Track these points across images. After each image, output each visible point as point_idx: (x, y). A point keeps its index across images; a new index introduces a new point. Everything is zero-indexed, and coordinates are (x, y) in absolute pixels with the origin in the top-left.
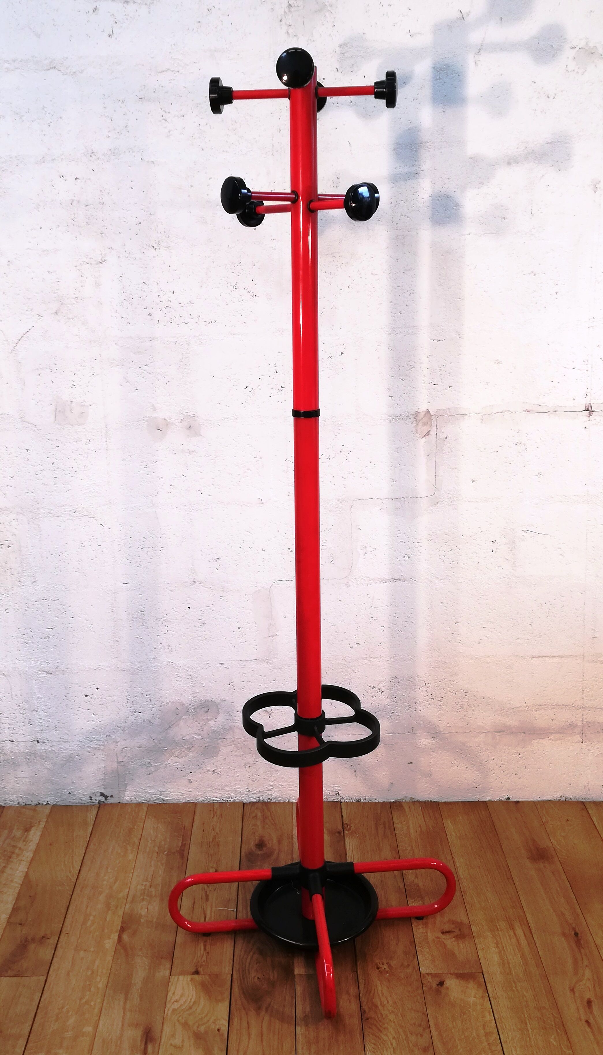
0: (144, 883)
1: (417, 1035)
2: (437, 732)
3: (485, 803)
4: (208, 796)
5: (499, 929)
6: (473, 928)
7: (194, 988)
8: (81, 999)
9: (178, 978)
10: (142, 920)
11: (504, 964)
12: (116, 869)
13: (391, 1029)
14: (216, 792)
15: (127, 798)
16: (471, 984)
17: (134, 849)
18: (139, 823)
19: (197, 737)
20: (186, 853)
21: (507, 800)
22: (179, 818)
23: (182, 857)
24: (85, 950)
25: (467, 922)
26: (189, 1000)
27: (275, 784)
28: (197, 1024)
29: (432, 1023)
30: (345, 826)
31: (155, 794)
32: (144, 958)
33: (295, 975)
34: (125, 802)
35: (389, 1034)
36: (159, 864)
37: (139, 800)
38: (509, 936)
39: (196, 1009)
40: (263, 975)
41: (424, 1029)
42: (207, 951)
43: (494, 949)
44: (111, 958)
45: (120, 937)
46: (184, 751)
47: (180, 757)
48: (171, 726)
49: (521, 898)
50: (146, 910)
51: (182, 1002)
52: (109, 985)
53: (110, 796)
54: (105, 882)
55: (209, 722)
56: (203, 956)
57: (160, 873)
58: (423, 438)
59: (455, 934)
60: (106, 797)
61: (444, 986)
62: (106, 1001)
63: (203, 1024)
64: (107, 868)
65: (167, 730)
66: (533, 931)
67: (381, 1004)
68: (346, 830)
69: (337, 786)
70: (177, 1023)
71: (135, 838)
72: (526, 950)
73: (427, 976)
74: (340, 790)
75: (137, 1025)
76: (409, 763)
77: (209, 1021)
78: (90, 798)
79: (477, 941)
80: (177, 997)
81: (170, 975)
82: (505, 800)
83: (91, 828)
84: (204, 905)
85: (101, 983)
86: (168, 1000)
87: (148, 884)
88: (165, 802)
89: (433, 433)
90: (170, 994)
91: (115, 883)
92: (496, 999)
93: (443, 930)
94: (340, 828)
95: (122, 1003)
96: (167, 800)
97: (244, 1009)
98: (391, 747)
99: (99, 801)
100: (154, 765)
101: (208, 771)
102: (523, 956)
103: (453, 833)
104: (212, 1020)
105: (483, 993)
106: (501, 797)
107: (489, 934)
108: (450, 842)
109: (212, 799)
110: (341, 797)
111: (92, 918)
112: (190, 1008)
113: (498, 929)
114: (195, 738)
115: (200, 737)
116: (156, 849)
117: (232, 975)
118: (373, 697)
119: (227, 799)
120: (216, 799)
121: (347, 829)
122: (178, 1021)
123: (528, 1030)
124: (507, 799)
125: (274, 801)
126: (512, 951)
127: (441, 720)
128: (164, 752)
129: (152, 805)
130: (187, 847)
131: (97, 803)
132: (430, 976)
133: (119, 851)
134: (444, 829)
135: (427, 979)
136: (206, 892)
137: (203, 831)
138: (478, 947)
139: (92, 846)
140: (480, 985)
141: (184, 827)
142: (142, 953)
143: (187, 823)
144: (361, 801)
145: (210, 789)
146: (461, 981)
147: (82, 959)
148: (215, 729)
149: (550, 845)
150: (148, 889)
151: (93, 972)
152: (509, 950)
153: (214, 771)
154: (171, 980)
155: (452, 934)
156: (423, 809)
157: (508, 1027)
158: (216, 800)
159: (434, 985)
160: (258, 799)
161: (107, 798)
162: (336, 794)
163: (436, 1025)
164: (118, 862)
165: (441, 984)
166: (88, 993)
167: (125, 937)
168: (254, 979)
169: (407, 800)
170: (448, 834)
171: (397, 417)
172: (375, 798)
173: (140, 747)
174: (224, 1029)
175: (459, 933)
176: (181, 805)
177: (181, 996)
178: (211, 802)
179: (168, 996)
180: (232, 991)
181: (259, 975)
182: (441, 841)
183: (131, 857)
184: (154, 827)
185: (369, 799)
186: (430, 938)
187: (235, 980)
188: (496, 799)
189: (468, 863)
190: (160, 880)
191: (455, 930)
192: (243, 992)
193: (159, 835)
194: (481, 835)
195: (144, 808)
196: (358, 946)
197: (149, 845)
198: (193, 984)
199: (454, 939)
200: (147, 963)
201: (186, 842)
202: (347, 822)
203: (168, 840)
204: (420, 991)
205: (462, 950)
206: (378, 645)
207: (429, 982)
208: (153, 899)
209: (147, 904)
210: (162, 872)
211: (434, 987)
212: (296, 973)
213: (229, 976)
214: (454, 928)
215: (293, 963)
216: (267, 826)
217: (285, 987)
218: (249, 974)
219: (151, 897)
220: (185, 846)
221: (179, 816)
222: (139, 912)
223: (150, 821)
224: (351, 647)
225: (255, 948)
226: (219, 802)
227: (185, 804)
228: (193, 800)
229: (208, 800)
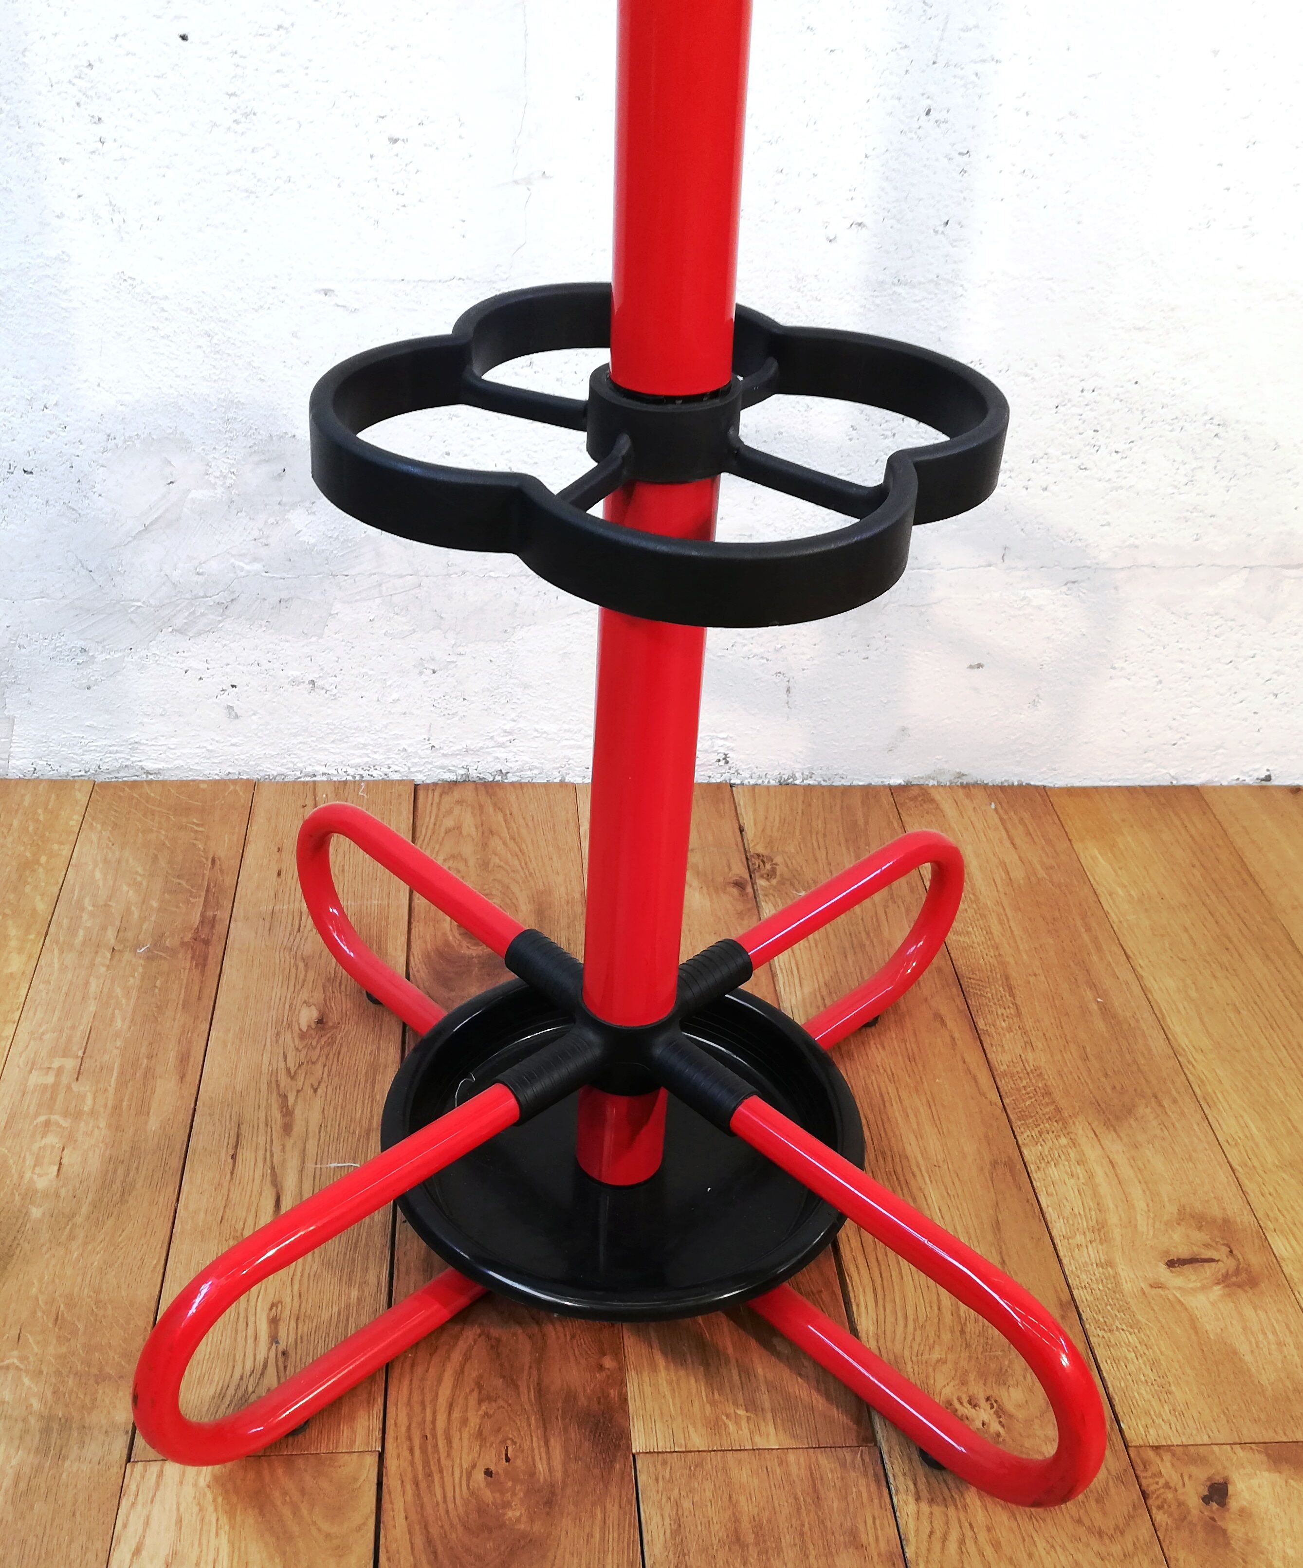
0: (56, 1064)
2: (1088, 562)
3: (1194, 791)
4: (296, 760)
6: (1279, 1245)
7: (224, 1520)
9: (160, 1474)
10: (36, 1212)
14: (321, 750)
15: (18, 763)
17: (32, 937)
18: (56, 847)
19: (247, 567)
20: (215, 951)
21: (1264, 783)
22: (197, 831)
23: (201, 963)
25: (1248, 1217)
27: (520, 729)
30: (756, 863)
31: (117, 752)
32: (27, 1381)
33: (634, 1456)
36: (118, 991)
37: (63, 770)
40: (508, 1460)
42: (282, 1346)
46: (202, 614)
47: (191, 634)
48: (152, 524)
50: (56, 1168)
55: (288, 516)
56: (265, 1366)
57: (119, 1023)
59: (1221, 1268)
61: (1234, 1504)
65: (134, 538)
68: (762, 876)
69: (724, 735)
71: (38, 899)
73: (1151, 1454)
74: (732, 750)
76: (971, 667)
81: (129, 1460)
82: (1258, 783)
84: (277, 1149)
87: (70, 1064)
88: (151, 777)
93: (1167, 1252)
94: (739, 870)
96: (158, 772)
98: (921, 614)
100: (101, 657)
101: (295, 682)
103: (1120, 891)
106: (1243, 773)
108: (1113, 916)
109: (309, 769)
110: (733, 771)
114: (242, 569)
115: (257, 566)
116: (111, 935)
117: (381, 1456)
118: (886, 437)
119: (362, 772)
120: (324, 770)
121: (763, 871)
124: (1262, 780)
125: (515, 779)
127: (1108, 524)
128: (132, 616)
129: (105, 785)
130: (220, 929)
132: (1166, 1459)
134: (1084, 875)
135: (1161, 1473)
136: (285, 1097)
137: (279, 874)
141: (213, 861)
142: (22, 1359)
143: (223, 847)
144: (797, 782)
145: (300, 739)
146: (1292, 1482)
148: (312, 541)
150: (69, 1088)
153: (313, 682)
154: (132, 1486)
155: (1209, 1270)
156: (999, 807)
158: (324, 774)
159: (1193, 1501)
160: (463, 772)
162: (719, 761)
165: (1219, 1494)
168: (469, 1475)
169: (945, 780)
172: (841, 772)
173: (44, 594)
175: (1231, 1264)
178: (308, 779)
180: (382, 1540)
181: (491, 1459)
182: (1084, 917)
183: (16, 963)
184: (106, 861)
185: (822, 776)
186: (1127, 1287)
187: (392, 1481)
188: (1228, 778)
189: (1193, 994)
190: (116, 1052)
191: (1214, 1255)
192: (429, 1541)
193: (125, 888)
194: (1213, 897)
195: (79, 795)
196: (865, 1323)
197: (87, 921)
198: (220, 1499)
199: (1218, 1290)
200: (36, 1404)
201: (218, 913)
202: (760, 850)
203: (155, 904)
204: (1144, 1530)
205: (1261, 1337)
206: (936, 232)
207: (1167, 1486)
208: (82, 1124)
209: (60, 1145)
210: (123, 1020)
211: (1195, 1512)
212: (637, 1446)
213: (371, 1461)
214: (1206, 1246)
215: (624, 1400)
216: (495, 860)
217: (599, 1516)
218: (448, 1455)
219: (77, 1115)
220: (213, 926)
221: (197, 825)
222: (28, 1175)
223: (94, 838)
224: (831, 238)
225: (470, 1334)
226: (335, 779)
227: (220, 785)
228: (247, 773)
229: (298, 773)
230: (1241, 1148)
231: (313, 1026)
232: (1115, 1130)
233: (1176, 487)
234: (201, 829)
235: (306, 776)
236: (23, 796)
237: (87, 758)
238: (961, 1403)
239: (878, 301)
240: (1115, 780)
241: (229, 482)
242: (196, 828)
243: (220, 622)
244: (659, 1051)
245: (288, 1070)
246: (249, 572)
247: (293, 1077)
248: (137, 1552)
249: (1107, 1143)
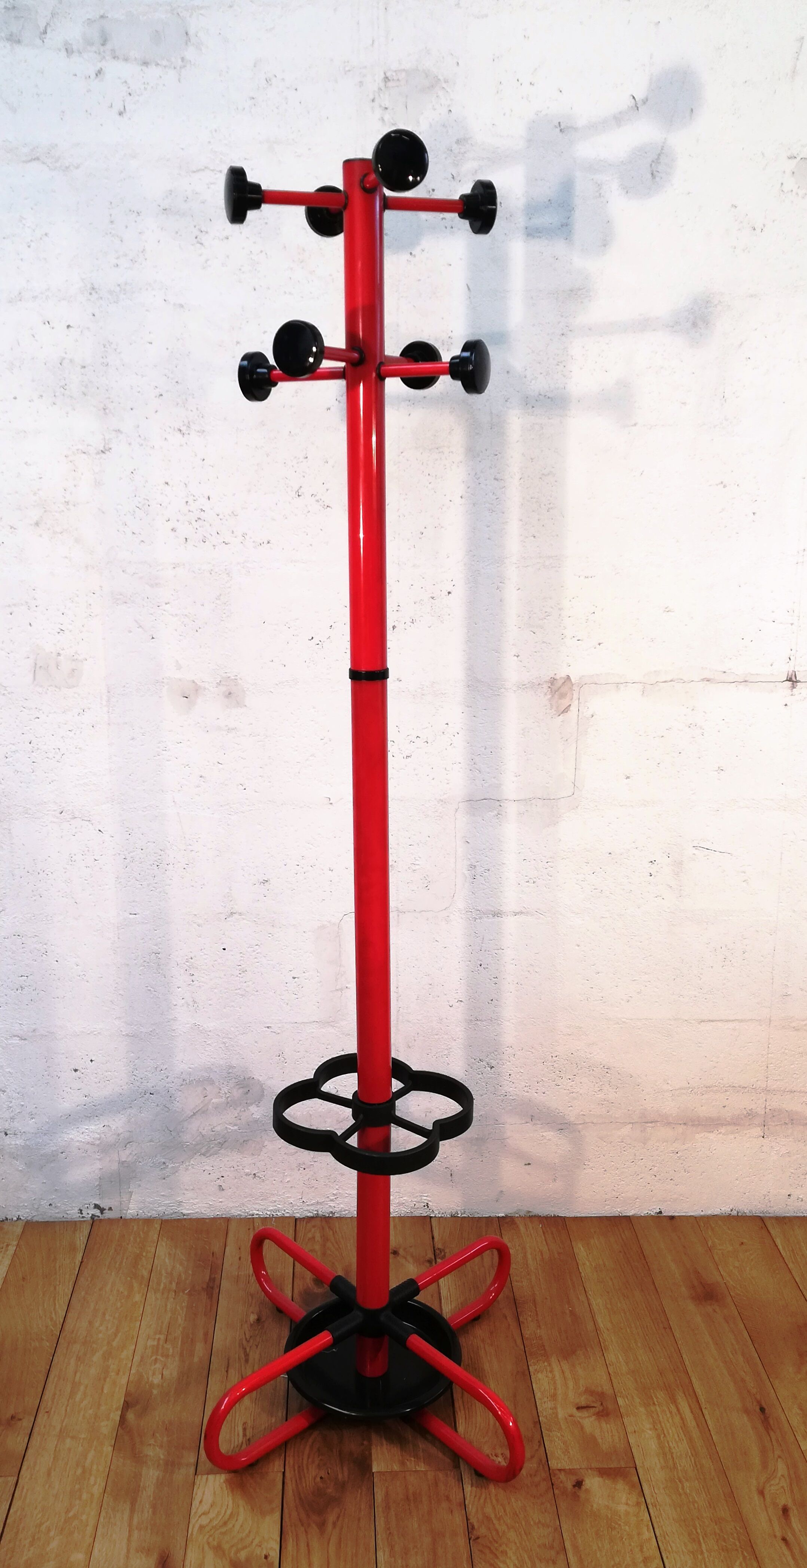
0: (157, 1336)
1: (548, 1562)
2: (566, 1121)
3: (628, 1218)
4: (246, 1208)
5: (656, 1403)
6: (620, 1401)
7: (230, 1492)
8: (67, 1512)
9: (207, 1479)
10: (155, 1392)
11: (665, 1454)
12: (117, 1315)
13: (510, 1553)
14: (257, 1203)
15: (131, 1212)
16: (621, 1485)
17: (143, 1286)
18: (149, 1249)
19: (232, 1128)
20: (215, 1292)
21: (659, 1215)
22: (205, 1241)
23: (210, 1296)
24: (73, 1438)
25: (611, 1391)
26: (223, 1512)
27: (340, 1193)
28: (234, 1549)
29: (568, 1545)
30: (438, 1252)
31: (173, 1206)
32: (158, 1449)
33: (373, 1473)
34: (129, 1216)
35: (508, 1561)
36: (178, 1308)
37: (149, 1214)
38: (671, 1413)
39: (233, 1526)
40: (328, 1474)
41: (558, 1553)
42: (248, 1438)
43: (651, 1433)
44: (110, 1449)
45: (123, 1417)
46: (213, 1147)
47: (207, 1155)
48: (197, 1112)
49: (684, 1356)
50: (161, 1376)
51: (212, 1515)
52: (108, 1489)
53: (107, 1208)
54: (100, 1335)
55: (249, 1108)
56: (242, 1441)
57: (180, 1320)
58: (559, 715)
59: (597, 1410)
60: (102, 1210)
61: (583, 1488)
62: (103, 1514)
63: (244, 1548)
64: (104, 1314)
65: (189, 1118)
66: (703, 1406)
67: (496, 1516)
68: (440, 1258)
69: (426, 1195)
70: (206, 1547)
71: (144, 1270)
72: (695, 1433)
73: (557, 1472)
74: (430, 1201)
75: (148, 1551)
76: (525, 1165)
77: (252, 1542)
78: (79, 1212)
79: (626, 1420)
80: (205, 1507)
81: (196, 1474)
82: (656, 1215)
83: (81, 1255)
84: (243, 1368)
85: (96, 1487)
86: (192, 1513)
87: (162, 1337)
88: (185, 1217)
89: (574, 709)
90: (196, 1503)
91: (116, 1335)
92: (656, 1506)
93: (578, 1404)
94: (430, 1255)
95: (126, 1516)
96: (188, 1214)
97: (302, 1525)
98: (502, 1142)
99: (92, 1215)
100: (170, 1166)
101: (247, 1174)
102: (690, 1440)
103: (588, 1264)
104: (256, 1542)
105: (637, 1499)
106: (651, 1210)
107: (642, 1409)
108: (583, 1274)
109: (251, 1212)
110: (431, 1211)
111: (82, 1388)
112: (225, 1523)
113: (654, 1404)
114: (230, 1129)
115: (236, 1128)
116: (174, 1286)
117: (284, 1473)
118: (479, 1074)
119: (273, 1213)
120: (257, 1212)
121: (440, 1256)
122: (208, 1543)
123: (702, 1553)
124: (658, 1213)
125: (338, 1215)
126: (676, 1435)
127: (572, 1106)
128: (185, 1149)
129: (167, 1221)
130: (217, 1282)
131: (89, 1219)
132: (563, 1473)
133: (121, 1290)
134: (574, 1257)
135: (559, 1478)
136: (245, 1349)
137: (242, 1257)
138: (629, 1429)
139: (82, 1280)
140: (633, 1486)
141: (213, 1253)
142: (155, 1442)
143: (216, 1247)
144: (459, 1215)
145: (248, 1199)
146: (606, 1480)
147: (69, 1450)
148: (258, 1117)
149: (719, 1279)
150: (163, 1346)
151: (84, 1472)
152: (671, 1434)
153: (255, 1174)
154: (197, 1482)
155: (592, 1410)
156: (543, 1226)
157: (674, 1548)
158: (257, 1214)
159: (569, 1486)
160: (316, 1212)
161: (104, 1212)
162: (424, 1206)
163: (575, 1547)
164: (119, 1304)
165: (579, 1484)
166: (77, 1502)
167: (131, 1416)
168: (315, 1479)
169: (522, 1214)
170: (580, 1263)
171: (525, 685)
172: (477, 1211)
173: (151, 1141)
174: (274, 1555)
175: (601, 1408)
176: (207, 1221)
177: (212, 1506)
178: (250, 1217)
179: (193, 1505)
180: (284, 1498)
182: (571, 1274)
183: (138, 1298)
184: (170, 1254)
185: (469, 1213)
186: (560, 1416)
187: (288, 1480)
188: (644, 1213)
189: (609, 1306)
190: (179, 1332)
191: (595, 1405)
192: (300, 1499)
193: (178, 1266)
194: (626, 1265)
195: (156, 1226)
196: (461, 1428)
197: (164, 1280)
198: (228, 1487)
199: (594, 1418)
200: (162, 1457)
201: (216, 1276)
202: (440, 1246)
203: (190, 1272)
204: (550, 1495)
205: (606, 1433)
206: (489, 1003)
207: (561, 1482)
208: (169, 1359)
209: (161, 1368)
210: (182, 1320)
211: (569, 1490)
212: (375, 1469)
213: (280, 1476)
214: (593, 1402)
215: (370, 1454)
216: (329, 1252)
217: (360, 1491)
218: (308, 1472)
219: (167, 1356)
220: (214, 1282)
221: (206, 1238)
222: (150, 1379)
223: (164, 1244)
224: (451, 1005)
225: (316, 1434)
226: (262, 1216)
227: (214, 1220)
228: (225, 1215)
229: (246, 1214)
230: (614, 1366)
231: (255, 1321)
232: (567, 1360)
233: (595, 1092)
234: (207, 1240)
235: (250, 1215)
236: (133, 1226)
237: (160, 1209)
238: (492, 1456)
239: (470, 1026)
240: (595, 1214)
241: (228, 1095)
242: (205, 1239)
243: (219, 1150)
244: (382, 1318)
245: (246, 1339)
246: (232, 1130)
247: (248, 1342)
248: (201, 1502)
249: (562, 1364)
